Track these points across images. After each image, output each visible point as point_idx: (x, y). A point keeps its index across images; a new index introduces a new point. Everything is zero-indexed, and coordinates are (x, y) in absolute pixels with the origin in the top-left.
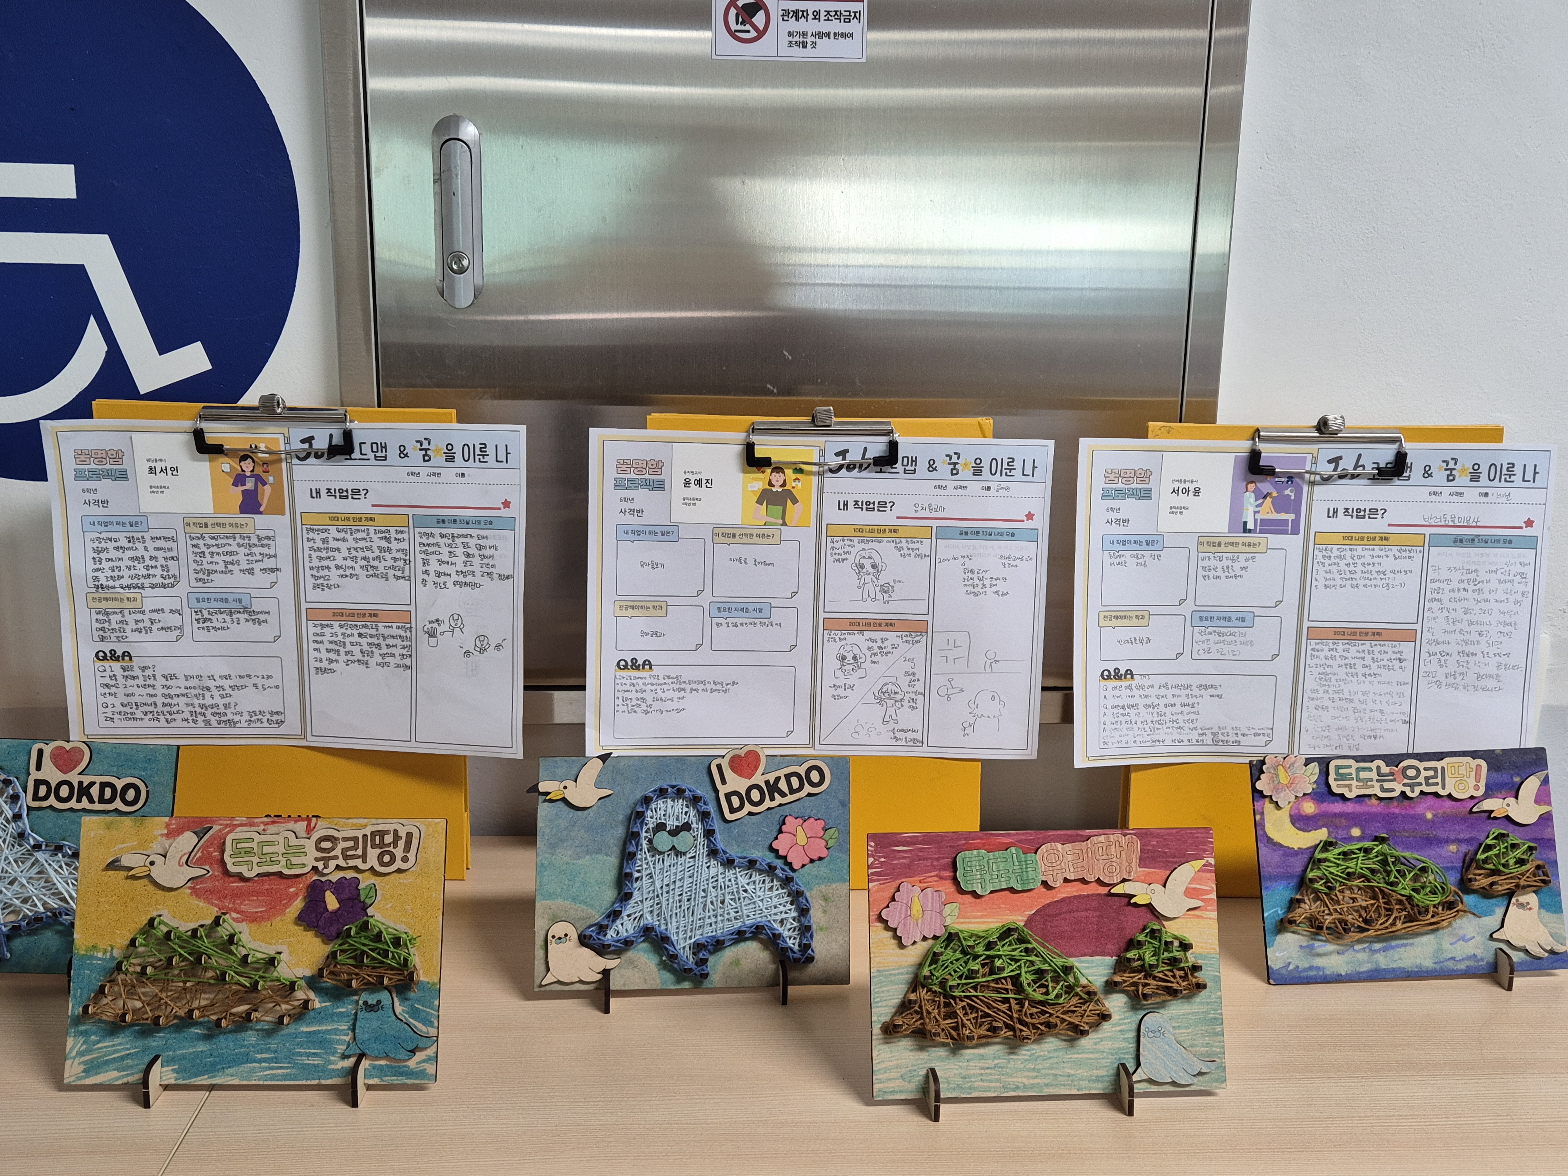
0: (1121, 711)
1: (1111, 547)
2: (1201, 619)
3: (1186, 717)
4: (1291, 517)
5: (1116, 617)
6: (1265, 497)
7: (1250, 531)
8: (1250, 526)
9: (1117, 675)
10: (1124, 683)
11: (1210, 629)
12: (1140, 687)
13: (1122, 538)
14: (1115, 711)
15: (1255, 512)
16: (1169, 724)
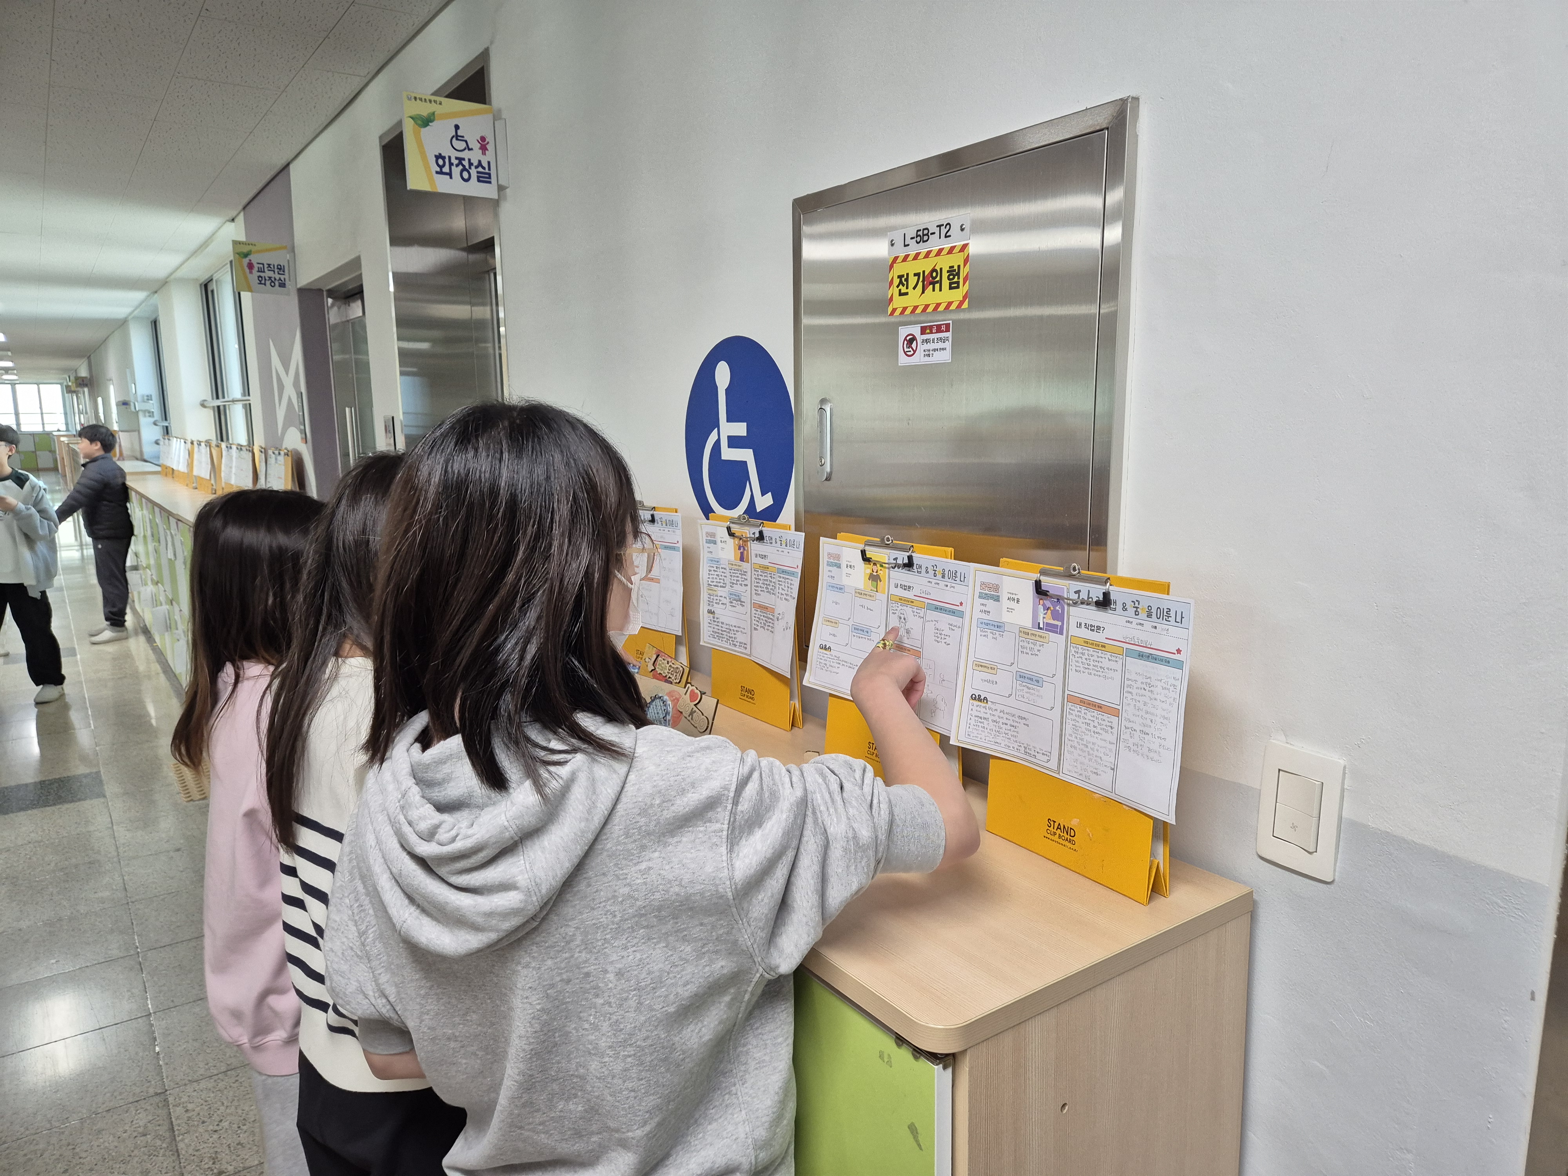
0: (980, 720)
1: (980, 625)
2: (1020, 676)
3: (1013, 733)
4: (1059, 623)
5: (981, 666)
6: (1048, 609)
7: (1041, 629)
8: (1041, 626)
9: (980, 699)
10: (983, 704)
11: (1024, 684)
12: (990, 708)
13: (986, 621)
14: (977, 719)
15: (1044, 618)
16: (1004, 735)
